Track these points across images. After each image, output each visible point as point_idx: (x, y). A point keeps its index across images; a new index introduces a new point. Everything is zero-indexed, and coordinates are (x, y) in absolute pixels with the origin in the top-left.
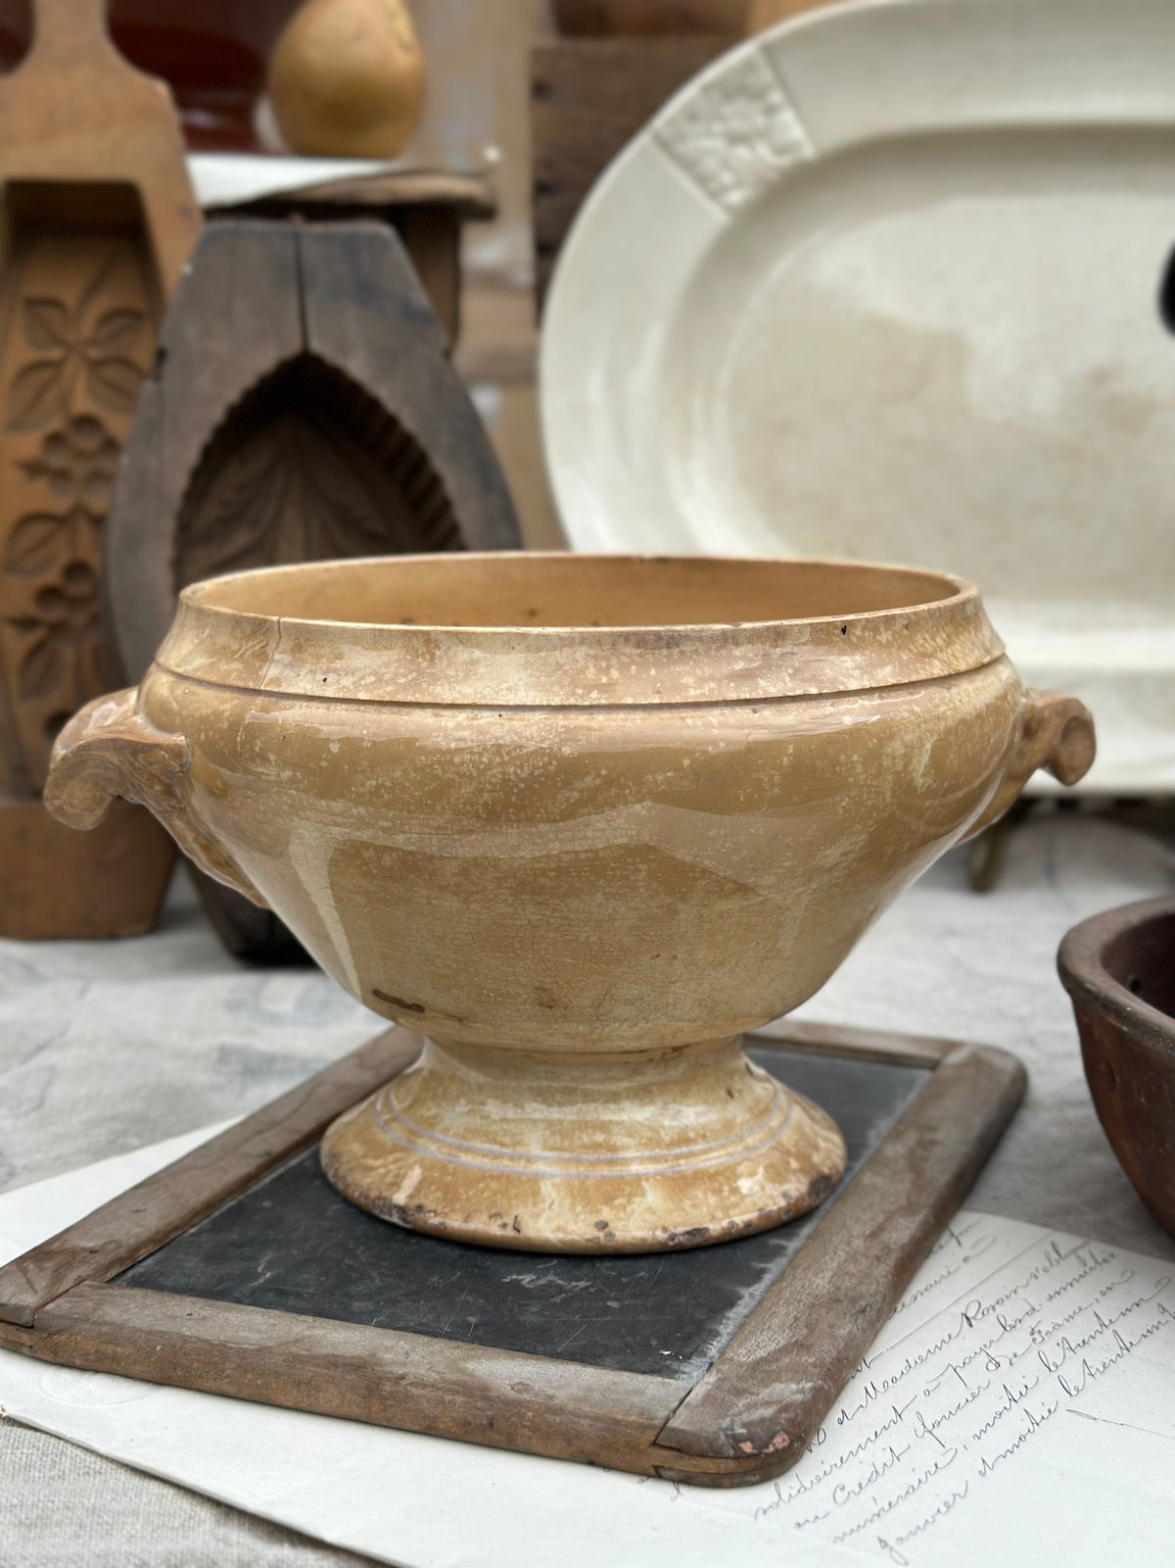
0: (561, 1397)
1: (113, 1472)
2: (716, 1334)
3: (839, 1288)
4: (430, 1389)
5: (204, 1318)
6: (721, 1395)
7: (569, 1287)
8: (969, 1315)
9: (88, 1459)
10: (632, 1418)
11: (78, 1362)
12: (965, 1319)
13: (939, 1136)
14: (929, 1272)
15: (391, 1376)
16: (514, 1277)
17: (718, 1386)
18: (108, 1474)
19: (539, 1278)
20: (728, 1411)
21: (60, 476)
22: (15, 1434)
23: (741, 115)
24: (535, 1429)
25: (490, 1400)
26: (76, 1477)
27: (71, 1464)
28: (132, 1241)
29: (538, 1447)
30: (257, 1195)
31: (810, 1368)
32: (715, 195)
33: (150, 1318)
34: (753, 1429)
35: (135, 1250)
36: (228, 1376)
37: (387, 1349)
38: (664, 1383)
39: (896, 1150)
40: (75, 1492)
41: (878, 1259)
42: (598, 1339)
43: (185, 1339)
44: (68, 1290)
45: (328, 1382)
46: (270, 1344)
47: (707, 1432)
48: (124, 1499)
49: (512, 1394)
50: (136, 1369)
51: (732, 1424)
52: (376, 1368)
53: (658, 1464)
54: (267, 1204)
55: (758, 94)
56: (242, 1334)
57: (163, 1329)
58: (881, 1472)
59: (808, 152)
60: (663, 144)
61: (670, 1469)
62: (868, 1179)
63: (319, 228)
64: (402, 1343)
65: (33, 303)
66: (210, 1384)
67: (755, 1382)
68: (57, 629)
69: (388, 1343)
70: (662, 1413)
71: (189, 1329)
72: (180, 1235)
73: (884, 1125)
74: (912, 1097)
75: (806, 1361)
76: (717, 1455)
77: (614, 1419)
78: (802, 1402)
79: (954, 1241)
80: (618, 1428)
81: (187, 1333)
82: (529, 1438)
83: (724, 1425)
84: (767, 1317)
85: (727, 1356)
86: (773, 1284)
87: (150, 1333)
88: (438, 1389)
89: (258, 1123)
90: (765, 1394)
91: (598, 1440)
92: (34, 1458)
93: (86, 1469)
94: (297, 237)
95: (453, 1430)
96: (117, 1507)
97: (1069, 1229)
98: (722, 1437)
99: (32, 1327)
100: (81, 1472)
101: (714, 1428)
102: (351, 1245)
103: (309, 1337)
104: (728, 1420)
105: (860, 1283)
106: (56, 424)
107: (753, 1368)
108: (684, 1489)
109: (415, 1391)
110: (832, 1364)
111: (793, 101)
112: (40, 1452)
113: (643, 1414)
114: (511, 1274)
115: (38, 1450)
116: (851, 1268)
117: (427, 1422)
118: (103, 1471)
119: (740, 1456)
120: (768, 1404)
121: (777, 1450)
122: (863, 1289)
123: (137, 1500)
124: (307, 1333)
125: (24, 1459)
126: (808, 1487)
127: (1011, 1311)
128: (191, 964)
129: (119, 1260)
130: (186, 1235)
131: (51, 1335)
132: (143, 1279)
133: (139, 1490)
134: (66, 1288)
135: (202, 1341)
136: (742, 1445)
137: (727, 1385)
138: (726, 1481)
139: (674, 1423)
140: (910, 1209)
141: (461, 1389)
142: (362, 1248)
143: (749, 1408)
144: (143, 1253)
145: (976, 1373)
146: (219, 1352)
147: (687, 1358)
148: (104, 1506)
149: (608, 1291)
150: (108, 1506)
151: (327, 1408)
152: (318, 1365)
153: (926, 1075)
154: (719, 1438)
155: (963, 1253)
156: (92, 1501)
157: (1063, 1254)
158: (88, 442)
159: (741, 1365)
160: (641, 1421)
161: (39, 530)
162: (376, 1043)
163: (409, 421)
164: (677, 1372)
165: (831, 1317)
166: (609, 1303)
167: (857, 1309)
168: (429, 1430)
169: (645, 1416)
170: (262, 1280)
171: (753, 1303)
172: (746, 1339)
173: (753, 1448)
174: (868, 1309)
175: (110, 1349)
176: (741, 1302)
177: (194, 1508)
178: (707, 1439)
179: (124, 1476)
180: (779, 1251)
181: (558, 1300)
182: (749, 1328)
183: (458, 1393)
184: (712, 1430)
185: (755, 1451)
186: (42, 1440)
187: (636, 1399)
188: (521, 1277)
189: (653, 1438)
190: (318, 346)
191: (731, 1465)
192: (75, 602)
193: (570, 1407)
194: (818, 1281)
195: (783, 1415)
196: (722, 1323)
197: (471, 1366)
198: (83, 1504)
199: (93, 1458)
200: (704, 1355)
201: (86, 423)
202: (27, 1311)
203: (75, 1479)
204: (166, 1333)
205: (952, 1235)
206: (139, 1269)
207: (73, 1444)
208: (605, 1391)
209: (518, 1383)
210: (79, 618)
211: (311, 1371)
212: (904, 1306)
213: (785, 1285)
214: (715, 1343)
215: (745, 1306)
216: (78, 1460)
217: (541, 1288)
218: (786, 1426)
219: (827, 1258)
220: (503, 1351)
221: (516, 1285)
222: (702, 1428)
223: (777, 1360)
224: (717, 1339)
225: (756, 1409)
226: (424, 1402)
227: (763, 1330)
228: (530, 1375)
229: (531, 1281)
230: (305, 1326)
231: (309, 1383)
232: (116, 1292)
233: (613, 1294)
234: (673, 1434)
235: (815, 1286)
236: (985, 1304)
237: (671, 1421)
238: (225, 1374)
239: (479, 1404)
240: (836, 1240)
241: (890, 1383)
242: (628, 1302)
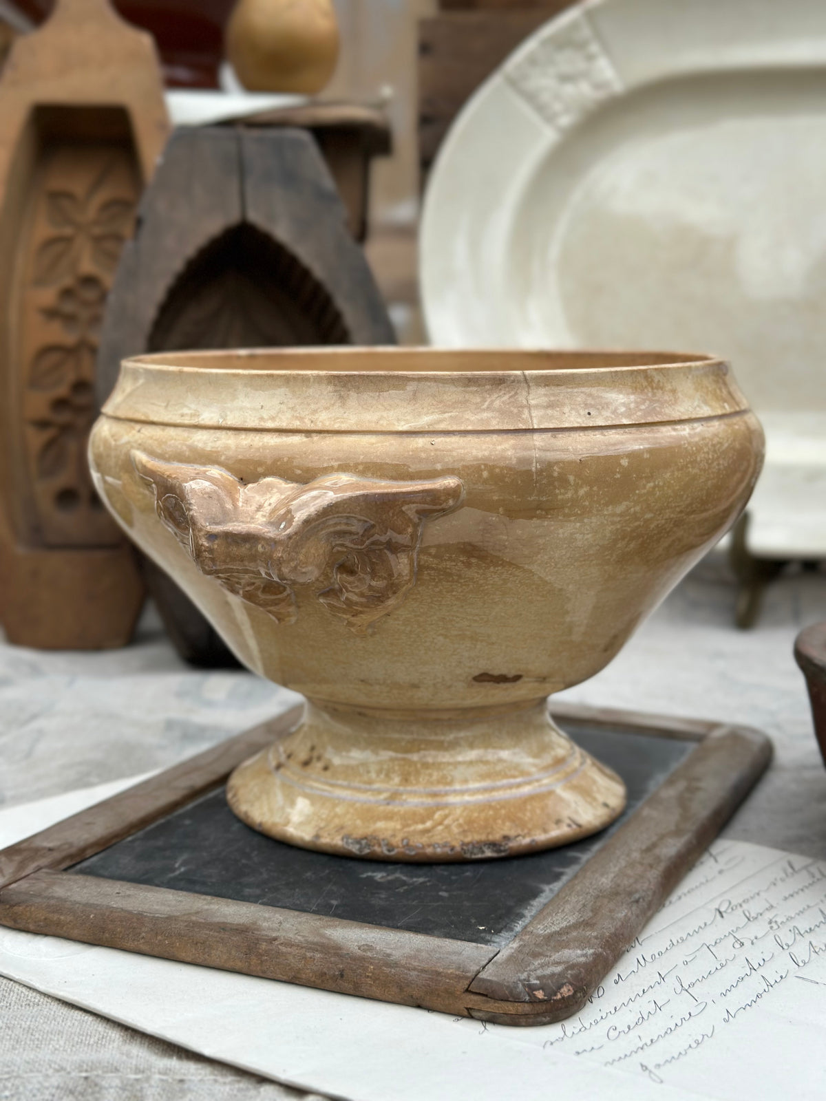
0: (397, 955)
1: (48, 1004)
2: (521, 916)
3: (619, 886)
4: (295, 948)
5: (129, 896)
6: (521, 956)
7: (411, 881)
8: (722, 909)
9: (30, 995)
10: (451, 971)
11: (32, 927)
12: (718, 913)
13: (703, 784)
14: (692, 880)
15: (266, 938)
16: (370, 874)
17: (520, 950)
18: (44, 1006)
19: (388, 875)
20: (526, 968)
21: (69, 320)
23: (567, 61)
24: (376, 979)
25: (342, 956)
26: (20, 1007)
27: (17, 998)
28: (82, 844)
29: (377, 993)
30: (181, 816)
31: (593, 939)
32: (550, 118)
33: (87, 895)
34: (545, 981)
35: (83, 850)
36: (143, 938)
37: (265, 919)
38: (477, 947)
39: (670, 793)
40: (16, 1017)
41: (651, 866)
42: (430, 917)
43: (112, 910)
44: (29, 875)
45: (218, 942)
46: (177, 914)
47: (508, 982)
48: (53, 1022)
49: (360, 953)
50: (75, 933)
51: (529, 977)
52: (256, 932)
53: (468, 1007)
54: (187, 822)
55: (580, 46)
56: (155, 907)
57: (95, 902)
58: (646, 1017)
59: (618, 87)
60: (513, 83)
61: (479, 1010)
62: (646, 812)
63: (255, 133)
64: (277, 915)
65: (55, 196)
66: (131, 945)
67: (549, 948)
68: (65, 429)
69: (267, 915)
70: (475, 968)
71: (117, 903)
72: (118, 842)
73: (661, 778)
74: (684, 759)
75: (590, 935)
76: (517, 1000)
77: (436, 971)
78: (585, 964)
79: (712, 861)
80: (439, 978)
81: (115, 906)
82: (371, 986)
83: (522, 978)
84: (561, 904)
85: (529, 929)
86: (570, 881)
87: (86, 905)
88: (302, 948)
89: (186, 768)
90: (556, 956)
91: (423, 987)
93: (28, 1002)
94: (239, 140)
95: (313, 979)
96: (47, 1028)
97: (802, 852)
98: (520, 985)
100: (24, 1004)
101: (514, 979)
102: (248, 850)
103: (207, 910)
104: (525, 974)
105: (636, 882)
106: (68, 281)
107: (548, 938)
108: (490, 1027)
109: (283, 949)
110: (610, 937)
111: (607, 50)
113: (459, 968)
114: (367, 872)
116: (629, 872)
117: (293, 973)
118: (40, 1003)
119: (534, 1001)
120: (558, 963)
121: (563, 998)
122: (638, 886)
123: (63, 1024)
124: (206, 907)
126: (588, 1027)
127: (754, 908)
128: (153, 667)
129: (71, 856)
130: (124, 841)
131: (12, 906)
132: (88, 869)
133: (66, 1017)
134: (28, 873)
135: (126, 911)
136: (536, 993)
137: (526, 950)
138: (523, 1020)
139: (483, 975)
140: (677, 832)
141: (319, 948)
142: (256, 853)
143: (542, 966)
144: (89, 852)
145: (725, 951)
146: (138, 919)
147: (498, 932)
148: (37, 1027)
149: (440, 885)
150: (40, 1027)
151: (217, 963)
152: (212, 930)
153: (692, 747)
154: (517, 987)
155: (717, 867)
156: (28, 1023)
157: (796, 869)
158: (90, 294)
159: (539, 936)
160: (457, 973)
161: (54, 358)
163: (318, 271)
164: (488, 941)
165: (611, 905)
166: (441, 893)
167: (632, 899)
168: (294, 980)
169: (461, 970)
170: (177, 873)
171: (551, 896)
172: (544, 918)
173: (545, 996)
174: (641, 900)
175: (55, 917)
176: (543, 895)
177: (107, 1031)
178: (508, 987)
179: (55, 1006)
180: (575, 861)
181: (401, 890)
182: (547, 911)
183: (317, 951)
184: (512, 981)
185: (546, 998)
187: (454, 958)
188: (375, 874)
189: (466, 987)
190: (256, 217)
191: (527, 1008)
192: (80, 410)
193: (403, 962)
194: (604, 880)
195: (569, 972)
196: (527, 909)
197: (328, 932)
198: (21, 1025)
199: (34, 994)
200: (512, 930)
201: (89, 281)
203: (18, 1009)
204: (98, 905)
205: (711, 855)
206: (85, 864)
207: (20, 984)
208: (431, 951)
209: (363, 945)
210: (82, 422)
211: (206, 934)
212: (670, 903)
213: (576, 882)
214: (520, 922)
215: (546, 898)
216: (23, 995)
217: (390, 882)
218: (571, 981)
219: (611, 864)
220: (355, 923)
221: (371, 879)
222: (505, 979)
223: (568, 933)
224: (523, 919)
225: (549, 967)
226: (291, 958)
227: (558, 912)
228: (374, 940)
229: (382, 877)
230: (205, 902)
231: (203, 943)
232: (65, 877)
233: (444, 887)
234: (481, 983)
235: (600, 883)
236: (734, 902)
237: (481, 974)
238: (141, 936)
239: (332, 959)
240: (618, 853)
241: (657, 956)
242: (455, 893)
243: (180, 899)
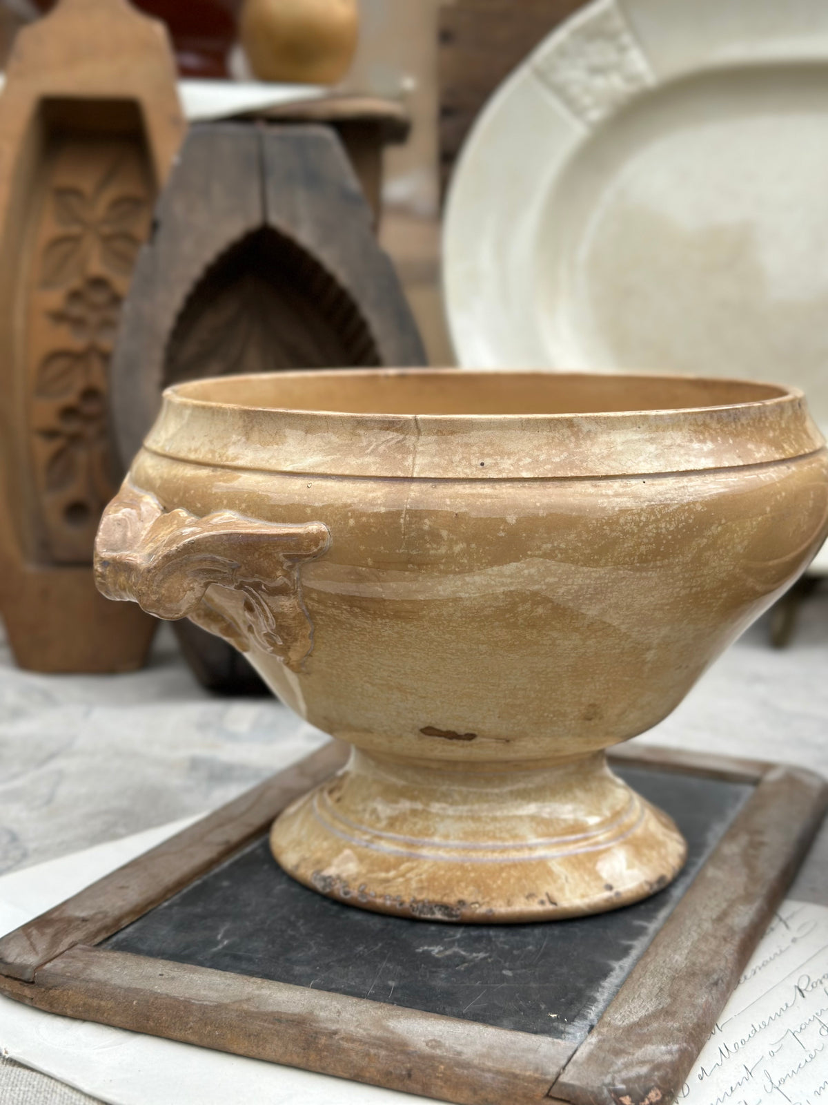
0: (469, 1053)
2: (593, 1000)
3: (694, 964)
4: (358, 1043)
5: (173, 978)
6: (602, 1055)
7: (471, 957)
8: (802, 987)
9: (74, 1096)
10: (528, 1073)
11: (69, 1012)
12: (798, 991)
13: (766, 839)
14: (766, 950)
15: (326, 1031)
16: (426, 948)
17: (599, 1046)
19: (446, 949)
20: (609, 1068)
21: (78, 323)
22: (15, 1073)
23: (600, 52)
24: (447, 1080)
25: (408, 1054)
28: (117, 913)
29: (449, 1095)
30: (217, 876)
31: (675, 1031)
32: (579, 113)
33: (128, 978)
34: (631, 1086)
35: (119, 920)
36: (191, 1028)
37: (322, 1008)
38: (553, 1043)
41: (725, 939)
42: (496, 1002)
43: (157, 996)
44: (63, 952)
45: (273, 1034)
46: (227, 1001)
47: (592, 1087)
49: (428, 1050)
50: (117, 1020)
51: (613, 1081)
52: (314, 1025)
54: (226, 884)
55: (613, 37)
56: (203, 992)
57: (138, 987)
59: (651, 80)
60: (541, 75)
62: (711, 872)
63: (276, 131)
64: (334, 1003)
65: (62, 193)
66: (177, 1034)
67: (630, 1043)
68: (75, 439)
69: (323, 1003)
70: (553, 1070)
71: (161, 988)
72: (155, 908)
73: (719, 829)
74: (740, 807)
75: (672, 1026)
77: (513, 1073)
78: (672, 1063)
79: (782, 927)
80: (517, 1081)
81: (159, 991)
82: (442, 1087)
83: (606, 1081)
84: (636, 987)
85: (605, 1020)
86: (640, 958)
87: (128, 990)
88: (365, 1043)
89: (220, 818)
90: (639, 1054)
92: (30, 1094)
94: (260, 138)
95: (376, 1078)
98: (605, 1091)
99: (33, 983)
101: (597, 1084)
102: (293, 918)
103: (258, 996)
104: (609, 1077)
105: (712, 960)
106: (76, 283)
107: (628, 1031)
109: (346, 1045)
110: (693, 1029)
111: (639, 41)
112: (35, 1089)
113: (537, 1070)
114: (422, 945)
115: (33, 1087)
116: (703, 947)
117: (356, 1071)
120: (642, 1063)
122: (715, 965)
124: (257, 992)
125: (21, 1095)
128: (171, 694)
129: (106, 928)
130: (160, 908)
131: (48, 989)
132: (125, 943)
134: (62, 951)
135: (171, 998)
136: (622, 1099)
137: (606, 1046)
139: (564, 1079)
140: (747, 898)
141: (384, 1044)
142: (301, 921)
143: (627, 1066)
144: (125, 922)
145: (813, 1039)
146: (185, 1007)
147: (571, 1020)
149: (502, 961)
151: (272, 1056)
152: (265, 1021)
153: (748, 791)
154: (601, 1093)
155: (790, 935)
158: (100, 297)
159: (618, 1028)
160: (536, 1075)
161: (60, 365)
162: (313, 757)
163: (343, 277)
164: (562, 1032)
165: (690, 989)
166: (504, 972)
167: (711, 981)
168: (357, 1078)
169: (540, 1072)
170: (220, 947)
171: (623, 975)
172: (620, 1006)
173: (632, 1102)
174: (720, 981)
175: (95, 1002)
176: (613, 974)
178: (592, 1093)
180: (640, 932)
181: (462, 968)
182: (621, 997)
183: (381, 1047)
186: (37, 1079)
187: (531, 1056)
188: (431, 948)
189: (547, 1091)
190: (278, 220)
192: (89, 419)
193: (476, 1062)
194: (677, 957)
195: (656, 1073)
196: (598, 991)
197: (391, 1024)
199: (78, 1096)
200: (585, 1018)
201: (99, 283)
202: (29, 970)
204: (142, 990)
205: (781, 920)
206: (121, 936)
207: (62, 1083)
208: (505, 1048)
209: (431, 1041)
210: (91, 431)
211: (259, 1026)
212: (745, 978)
213: (649, 960)
214: (593, 1008)
215: (617, 977)
216: (66, 1097)
217: (449, 958)
218: (659, 1083)
219: (683, 938)
220: (418, 1013)
221: (427, 955)
222: (588, 1084)
223: (648, 1025)
224: (595, 1004)
225: (633, 1067)
226: (353, 1054)
227: (634, 998)
228: (441, 1033)
229: (440, 952)
230: (255, 986)
231: (258, 1035)
232: (102, 955)
233: (507, 964)
234: (563, 1088)
235: (674, 961)
236: (813, 979)
237: (561, 1077)
238: (189, 1026)
239: (399, 1057)
240: (688, 923)
241: (740, 1044)
242: (519, 972)
243: (228, 982)
